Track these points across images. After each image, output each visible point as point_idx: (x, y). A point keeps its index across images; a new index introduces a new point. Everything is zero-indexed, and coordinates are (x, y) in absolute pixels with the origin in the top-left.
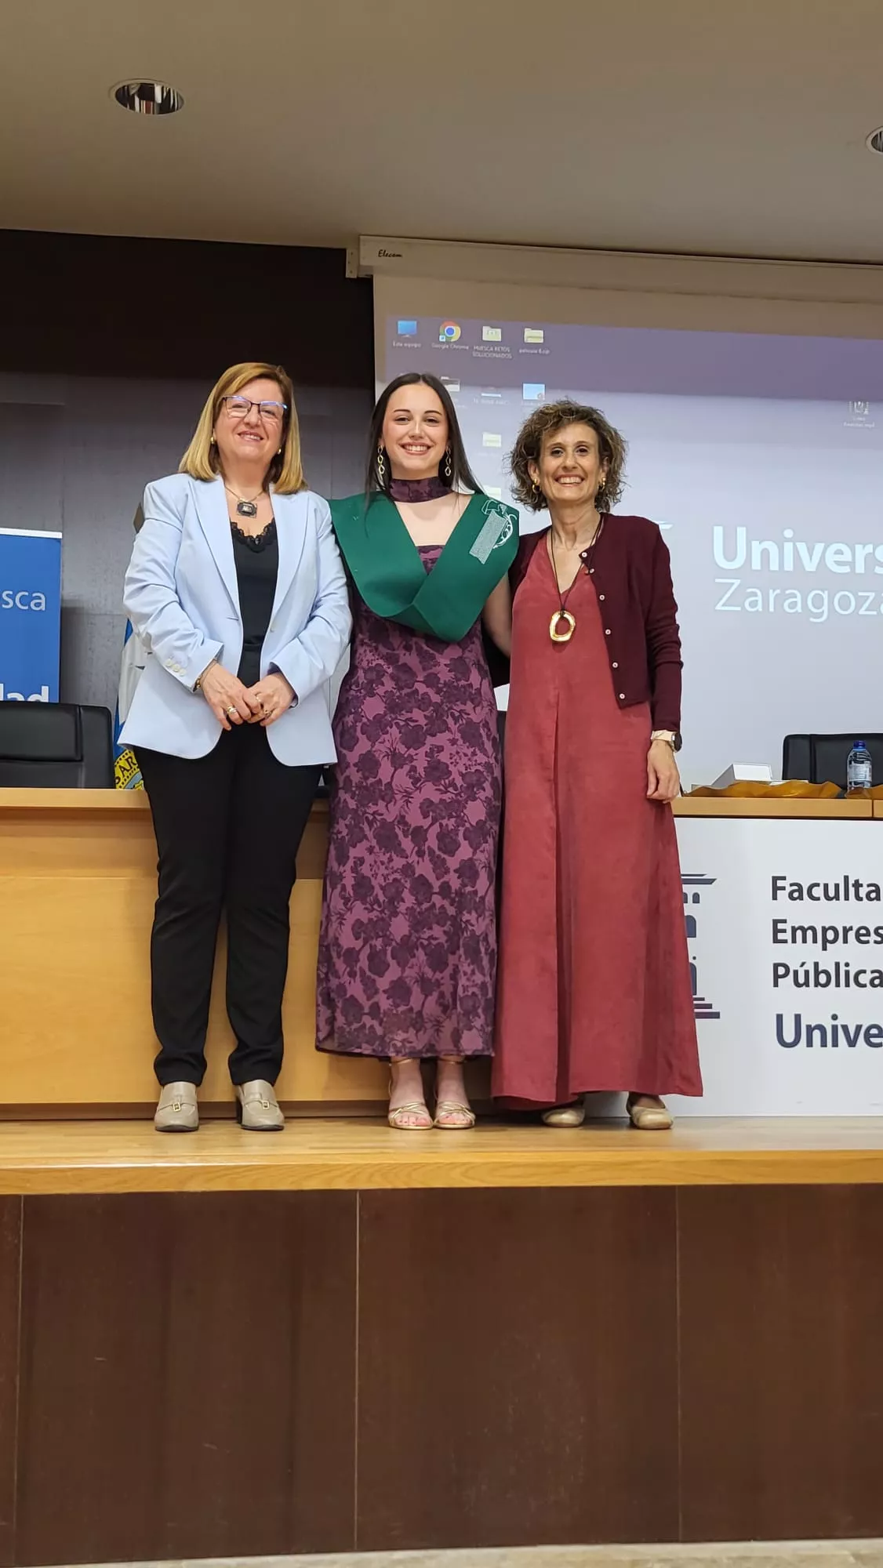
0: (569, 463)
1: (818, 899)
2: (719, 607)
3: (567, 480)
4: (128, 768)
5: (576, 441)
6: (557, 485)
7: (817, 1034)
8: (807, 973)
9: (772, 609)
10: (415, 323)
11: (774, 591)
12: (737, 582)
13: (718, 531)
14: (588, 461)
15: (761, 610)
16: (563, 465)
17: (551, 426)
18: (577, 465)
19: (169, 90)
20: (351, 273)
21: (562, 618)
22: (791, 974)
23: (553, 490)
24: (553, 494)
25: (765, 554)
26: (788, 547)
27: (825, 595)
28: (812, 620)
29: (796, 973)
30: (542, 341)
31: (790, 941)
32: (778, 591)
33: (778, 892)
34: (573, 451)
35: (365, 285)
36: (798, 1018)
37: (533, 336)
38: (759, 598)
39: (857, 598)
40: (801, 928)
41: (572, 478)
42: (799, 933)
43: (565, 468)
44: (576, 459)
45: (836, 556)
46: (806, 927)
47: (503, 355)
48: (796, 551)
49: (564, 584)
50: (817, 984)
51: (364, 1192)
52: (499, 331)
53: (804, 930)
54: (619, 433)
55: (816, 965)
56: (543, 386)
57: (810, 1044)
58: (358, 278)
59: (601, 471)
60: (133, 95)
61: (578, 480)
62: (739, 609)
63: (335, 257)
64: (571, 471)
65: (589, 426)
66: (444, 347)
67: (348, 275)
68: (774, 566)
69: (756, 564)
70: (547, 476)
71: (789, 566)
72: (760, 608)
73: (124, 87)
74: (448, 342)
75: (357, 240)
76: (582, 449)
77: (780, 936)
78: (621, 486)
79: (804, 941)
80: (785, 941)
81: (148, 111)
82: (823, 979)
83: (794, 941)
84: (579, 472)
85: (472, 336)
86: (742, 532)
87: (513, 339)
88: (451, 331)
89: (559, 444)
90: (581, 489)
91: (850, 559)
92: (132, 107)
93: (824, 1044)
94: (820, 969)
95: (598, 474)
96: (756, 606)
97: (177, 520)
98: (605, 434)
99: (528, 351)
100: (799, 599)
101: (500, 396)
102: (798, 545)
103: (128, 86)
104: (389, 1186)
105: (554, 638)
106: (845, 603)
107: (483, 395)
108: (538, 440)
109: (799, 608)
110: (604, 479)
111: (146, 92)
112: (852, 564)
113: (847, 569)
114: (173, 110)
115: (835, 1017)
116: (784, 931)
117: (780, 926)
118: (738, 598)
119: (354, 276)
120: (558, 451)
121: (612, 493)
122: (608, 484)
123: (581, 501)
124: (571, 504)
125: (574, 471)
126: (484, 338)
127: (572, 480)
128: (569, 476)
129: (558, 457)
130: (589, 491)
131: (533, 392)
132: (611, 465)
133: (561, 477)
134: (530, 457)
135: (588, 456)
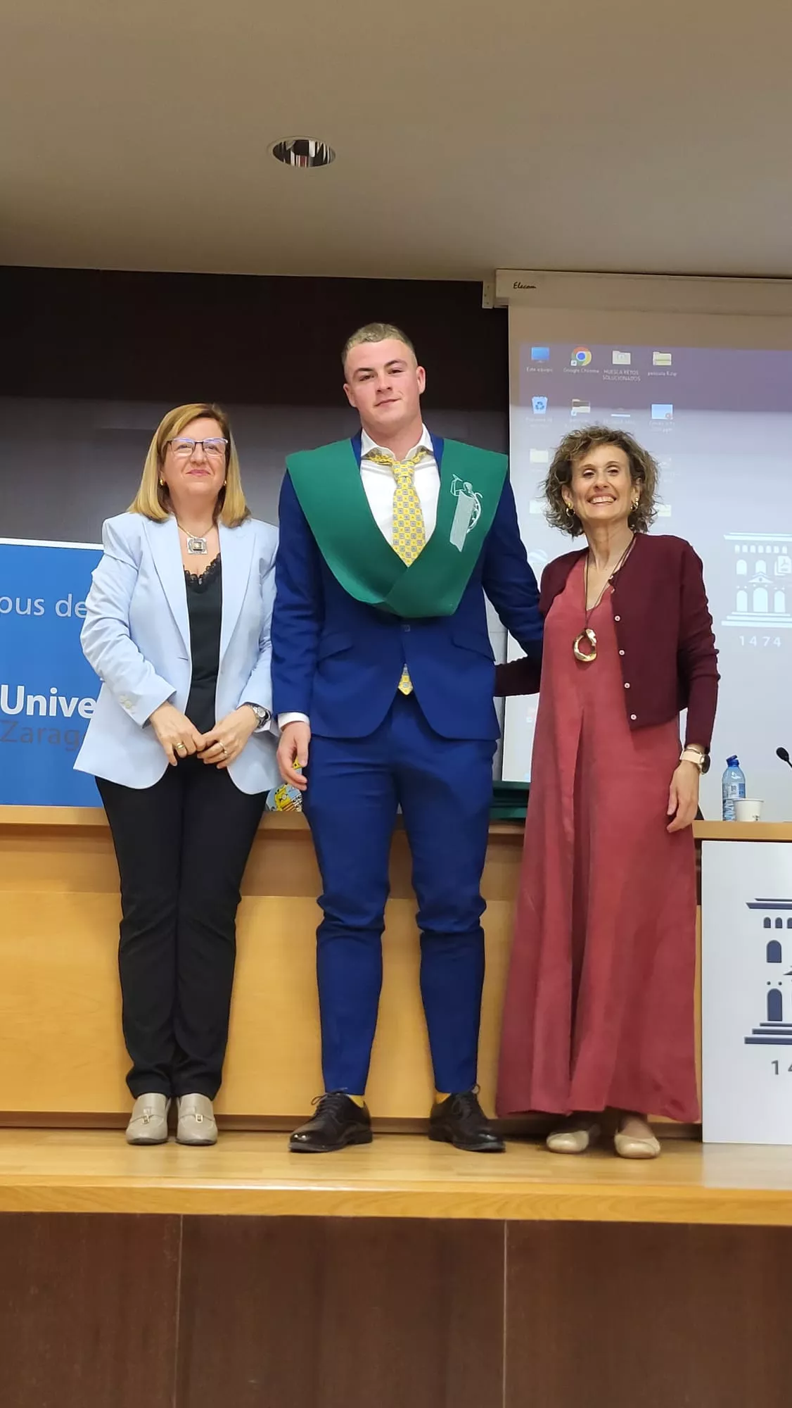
0: (600, 482)
3: (600, 500)
5: (607, 462)
6: (589, 504)
10: (547, 349)
14: (620, 481)
16: (594, 485)
17: (580, 449)
18: (608, 485)
19: (322, 148)
20: (487, 304)
23: (585, 510)
24: (585, 513)
30: (670, 363)
34: (605, 471)
35: (501, 314)
37: (662, 359)
41: (604, 497)
43: (597, 488)
44: (606, 479)
47: (633, 378)
49: (592, 603)
52: (629, 354)
54: (651, 454)
56: (671, 406)
58: (494, 309)
59: (634, 490)
60: (289, 150)
61: (610, 499)
63: (474, 289)
64: (602, 490)
65: (619, 447)
66: (575, 371)
67: (484, 306)
70: (580, 498)
73: (281, 144)
74: (578, 367)
75: (493, 274)
76: (612, 469)
78: (655, 507)
81: (302, 164)
84: (611, 491)
85: (602, 360)
87: (642, 362)
88: (582, 356)
89: (590, 466)
90: (613, 509)
92: (289, 161)
95: (630, 494)
98: (637, 456)
99: (655, 374)
103: (285, 143)
107: (613, 415)
108: (569, 464)
110: (637, 499)
111: (301, 147)
114: (326, 163)
119: (490, 307)
120: (590, 472)
121: (647, 514)
122: (642, 505)
123: (615, 520)
124: (605, 523)
125: (606, 491)
126: (614, 362)
127: (605, 499)
128: (601, 496)
129: (590, 478)
130: (624, 510)
131: (661, 412)
132: (644, 485)
133: (592, 497)
134: (562, 483)
135: (618, 477)
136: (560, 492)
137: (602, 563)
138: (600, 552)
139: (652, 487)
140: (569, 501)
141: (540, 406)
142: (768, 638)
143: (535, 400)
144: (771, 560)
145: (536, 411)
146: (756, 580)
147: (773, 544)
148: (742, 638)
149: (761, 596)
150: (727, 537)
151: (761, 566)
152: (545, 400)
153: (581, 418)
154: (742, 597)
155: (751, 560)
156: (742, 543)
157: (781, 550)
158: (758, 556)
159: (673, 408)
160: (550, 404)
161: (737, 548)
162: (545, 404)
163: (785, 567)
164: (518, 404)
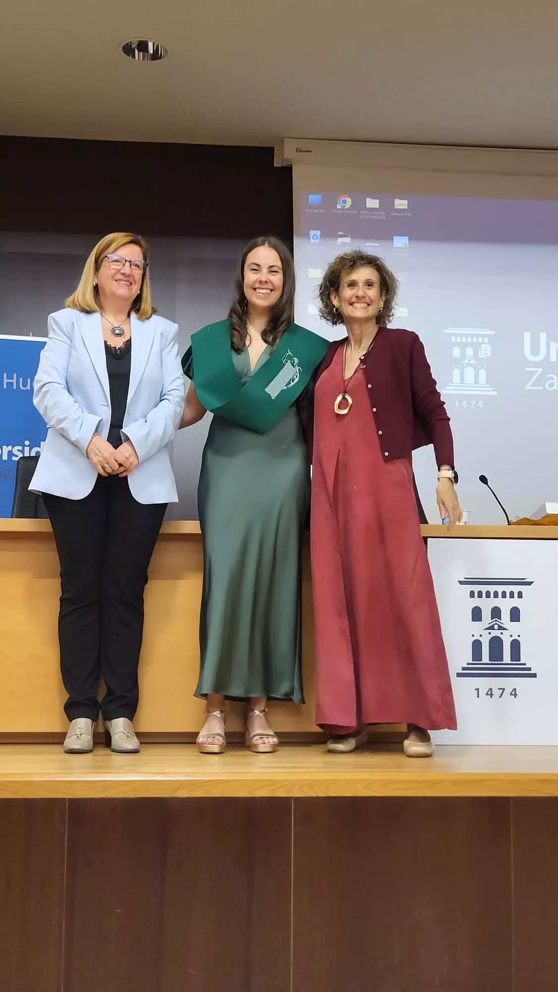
0: (360, 293)
2: (528, 387)
3: (359, 305)
5: (365, 279)
6: (350, 306)
10: (320, 197)
12: (540, 370)
13: (527, 336)
14: (372, 293)
15: (556, 389)
16: (355, 294)
17: (348, 268)
18: (365, 295)
19: (158, 45)
20: (277, 164)
21: (344, 398)
23: (348, 311)
24: (348, 314)
30: (406, 207)
34: (363, 285)
35: (287, 171)
37: (401, 204)
38: (555, 381)
41: (361, 304)
43: (357, 297)
44: (364, 290)
47: (380, 217)
49: (348, 375)
52: (378, 201)
56: (407, 238)
58: (282, 167)
59: (380, 300)
60: (134, 48)
61: (365, 305)
62: (541, 388)
63: (267, 153)
64: (360, 299)
65: (373, 269)
66: (340, 212)
67: (275, 165)
69: (553, 358)
70: (343, 302)
72: (556, 387)
73: (128, 43)
74: (342, 209)
75: (281, 141)
76: (369, 284)
81: (144, 59)
84: (366, 300)
85: (359, 204)
86: (543, 336)
87: (387, 205)
88: (345, 202)
89: (353, 280)
90: (367, 312)
92: (134, 57)
96: (553, 386)
97: (66, 337)
98: (384, 274)
99: (397, 214)
101: (378, 245)
103: (131, 44)
105: (337, 412)
107: (366, 244)
110: (382, 306)
111: (143, 46)
114: (161, 58)
118: (541, 381)
119: (279, 165)
120: (353, 285)
121: (387, 316)
122: (385, 309)
123: (367, 320)
124: (360, 321)
126: (367, 206)
128: (359, 302)
129: (352, 289)
131: (400, 242)
132: (388, 296)
133: (354, 303)
134: (332, 288)
135: (373, 289)
136: (329, 295)
140: (335, 302)
141: (315, 237)
142: (474, 402)
143: (312, 233)
144: (476, 347)
145: (312, 241)
146: (466, 361)
147: (478, 336)
148: (457, 402)
149: (469, 372)
150: (446, 331)
151: (470, 351)
152: (318, 233)
153: (344, 246)
154: (456, 373)
155: (463, 347)
156: (456, 335)
157: (483, 340)
158: (467, 344)
159: (409, 239)
160: (322, 236)
161: (453, 339)
162: (319, 236)
163: (486, 352)
164: (300, 235)
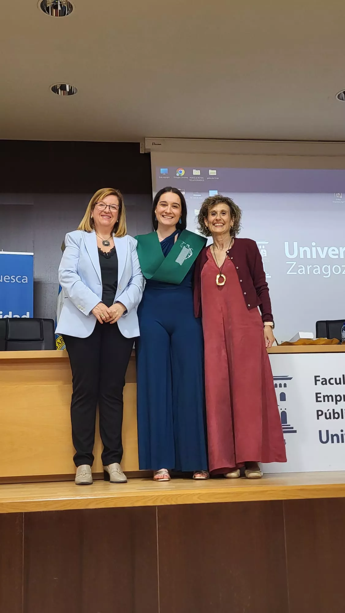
0: (218, 218)
1: (333, 384)
2: (288, 273)
3: (218, 225)
4: (61, 343)
5: (221, 210)
6: (214, 226)
7: (335, 438)
8: (330, 413)
9: (308, 273)
10: (167, 169)
11: (309, 266)
12: (295, 263)
13: (286, 244)
14: (226, 218)
16: (216, 219)
17: (211, 204)
18: (221, 219)
19: (72, 88)
20: (142, 152)
21: (221, 277)
22: (324, 414)
23: (212, 228)
25: (305, 252)
26: (314, 249)
27: (329, 267)
28: (324, 276)
29: (326, 413)
30: (216, 174)
31: (323, 401)
32: (311, 266)
33: (317, 382)
34: (220, 214)
35: (148, 156)
36: (327, 431)
37: (212, 172)
38: (304, 269)
39: (341, 267)
40: (327, 396)
42: (326, 398)
43: (217, 220)
44: (221, 216)
45: (332, 252)
46: (329, 395)
47: (201, 180)
48: (317, 251)
49: (220, 264)
50: (334, 418)
51: (158, 506)
52: (199, 171)
53: (328, 397)
54: (239, 207)
55: (334, 410)
56: (217, 191)
57: (333, 442)
58: (145, 153)
59: (232, 221)
60: (58, 89)
61: (222, 224)
62: (296, 273)
63: (136, 146)
64: (219, 221)
65: (226, 204)
66: (178, 178)
68: (309, 256)
69: (302, 256)
70: (210, 223)
71: (314, 256)
72: (304, 272)
73: (55, 86)
74: (180, 176)
75: (144, 140)
76: (223, 213)
77: (319, 399)
79: (328, 401)
80: (321, 401)
81: (64, 94)
82: (336, 416)
83: (324, 401)
84: (222, 221)
85: (189, 173)
86: (296, 244)
87: (204, 174)
88: (181, 172)
89: (215, 211)
90: (223, 228)
91: (338, 253)
92: (58, 93)
93: (338, 442)
94: (335, 412)
95: (230, 222)
96: (303, 272)
97: (77, 246)
98: (233, 207)
99: (210, 178)
100: (319, 269)
101: (200, 195)
102: (317, 248)
103: (56, 86)
104: (169, 504)
105: (218, 284)
106: (337, 270)
107: (194, 195)
108: (207, 210)
109: (319, 272)
110: (233, 224)
111: (63, 87)
112: (339, 255)
113: (337, 257)
114: (73, 94)
115: (342, 431)
116: (320, 397)
117: (319, 395)
118: (296, 269)
119: (143, 153)
120: (214, 213)
121: (236, 230)
122: (235, 227)
123: (224, 233)
124: (220, 234)
125: (220, 222)
126: (194, 174)
127: (220, 224)
128: (218, 223)
129: (214, 216)
130: (227, 229)
132: (236, 219)
133: (215, 224)
134: (204, 216)
135: (226, 216)
136: (203, 220)
137: (221, 249)
138: (220, 245)
139: (239, 220)
140: (206, 224)
157: (262, 247)
159: (218, 191)
163: (264, 253)
